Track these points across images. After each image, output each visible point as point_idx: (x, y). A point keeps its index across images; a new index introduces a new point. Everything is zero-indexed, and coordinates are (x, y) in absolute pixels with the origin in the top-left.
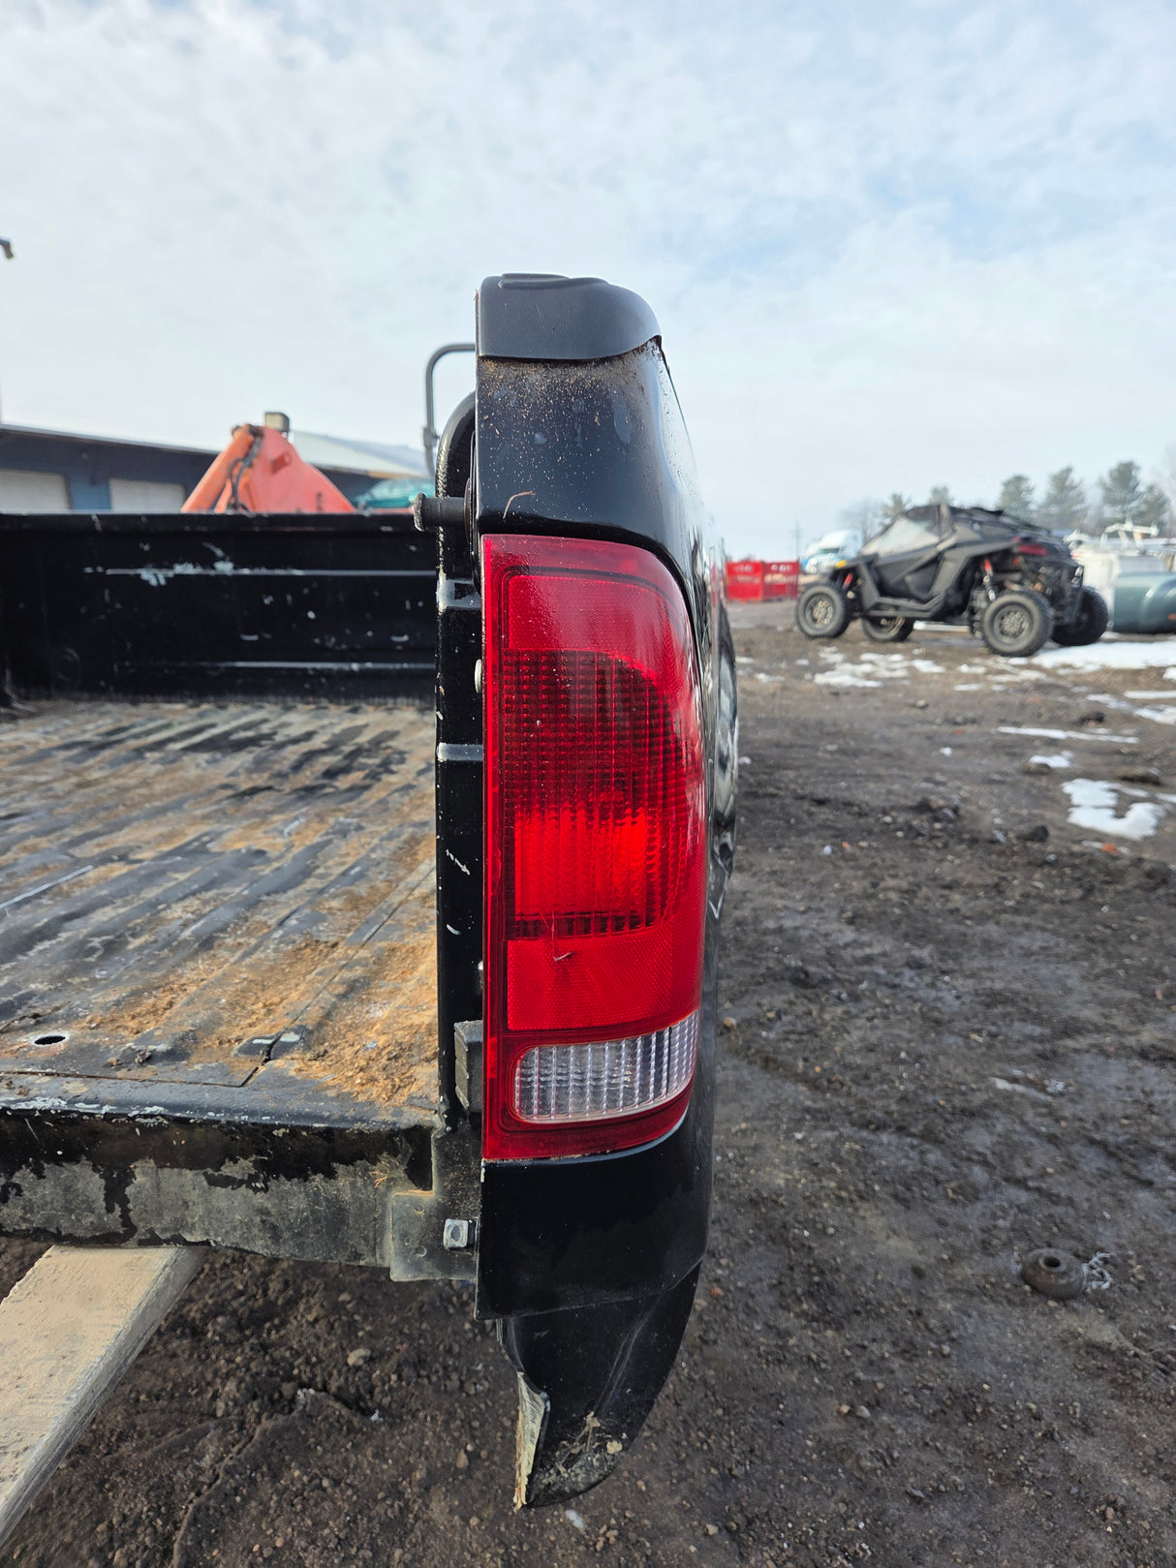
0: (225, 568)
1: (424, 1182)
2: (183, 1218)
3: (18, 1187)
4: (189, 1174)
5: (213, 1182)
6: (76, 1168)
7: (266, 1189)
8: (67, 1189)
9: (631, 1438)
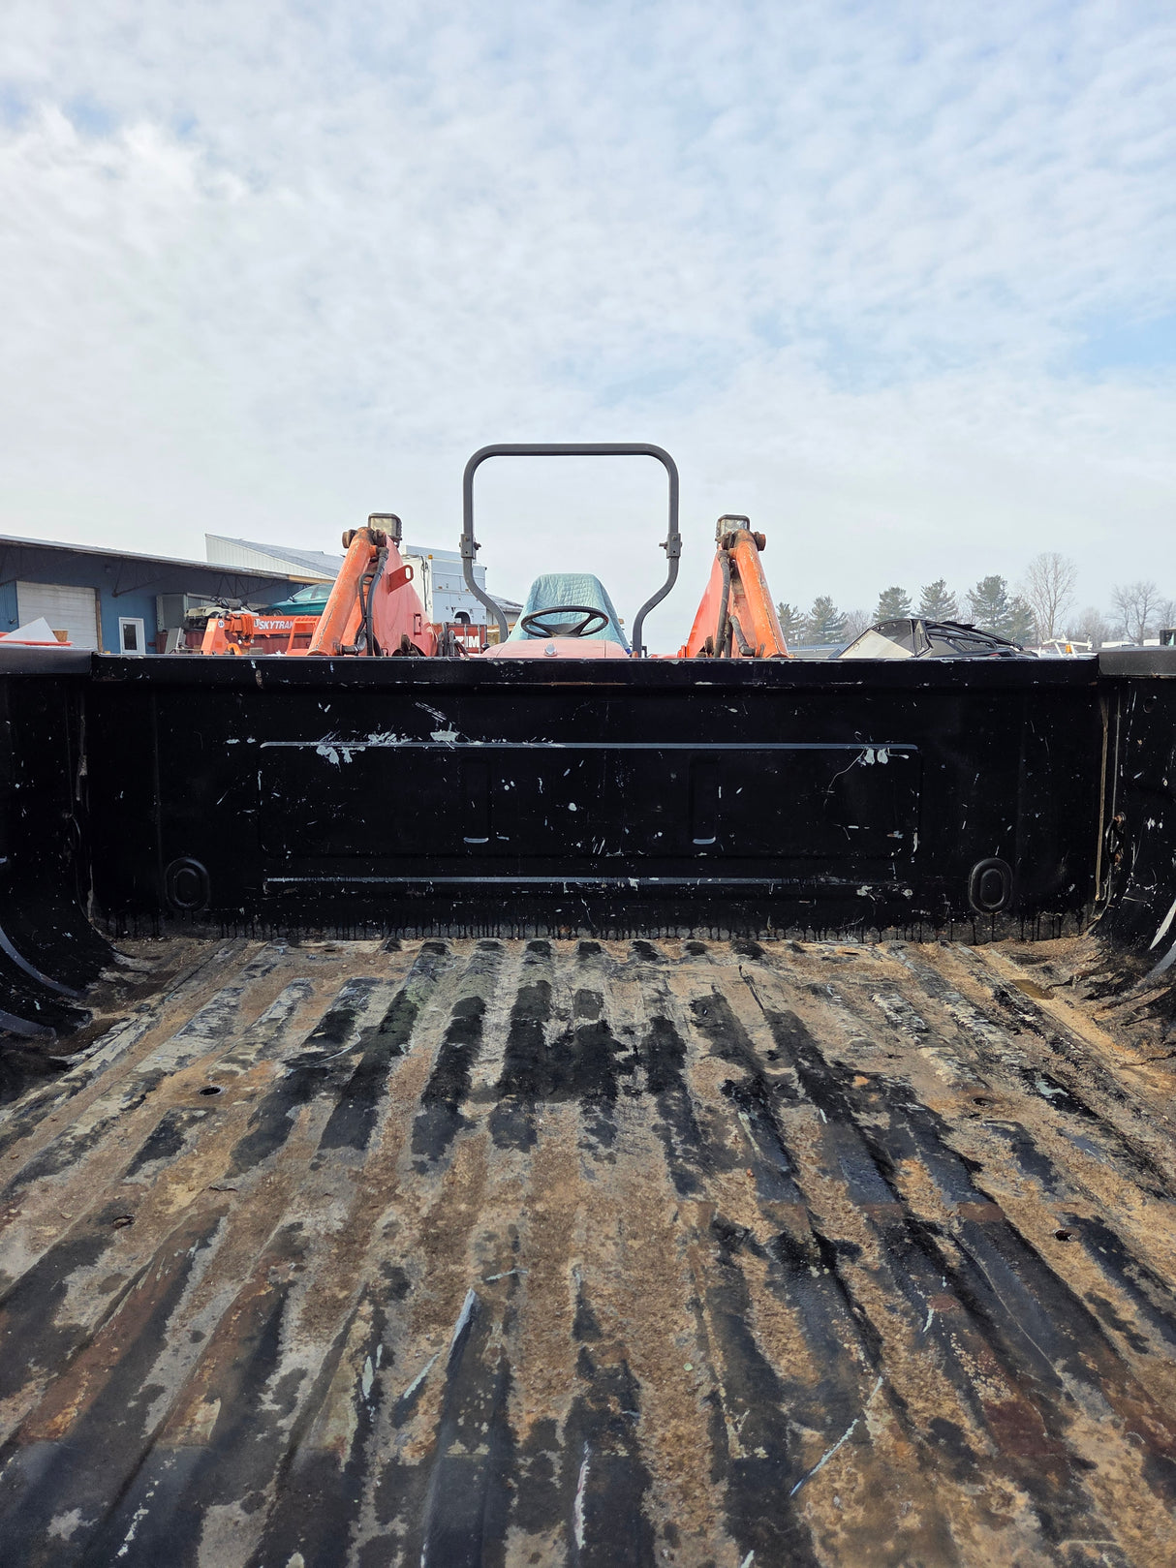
0: (446, 737)
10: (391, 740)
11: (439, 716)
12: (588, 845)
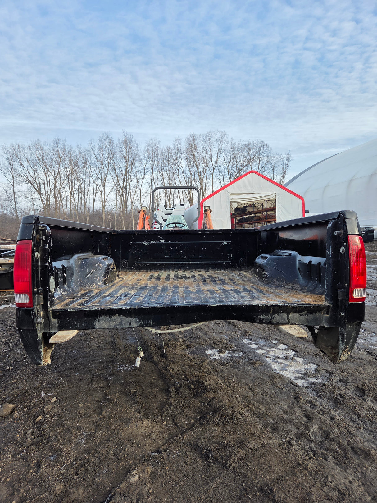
0: (163, 241)
1: (328, 314)
2: (296, 321)
3: (275, 317)
4: (297, 314)
5: (300, 315)
6: (283, 314)
7: (307, 316)
8: (282, 317)
9: (351, 352)
10: (154, 242)
11: (161, 238)
12: (184, 257)
